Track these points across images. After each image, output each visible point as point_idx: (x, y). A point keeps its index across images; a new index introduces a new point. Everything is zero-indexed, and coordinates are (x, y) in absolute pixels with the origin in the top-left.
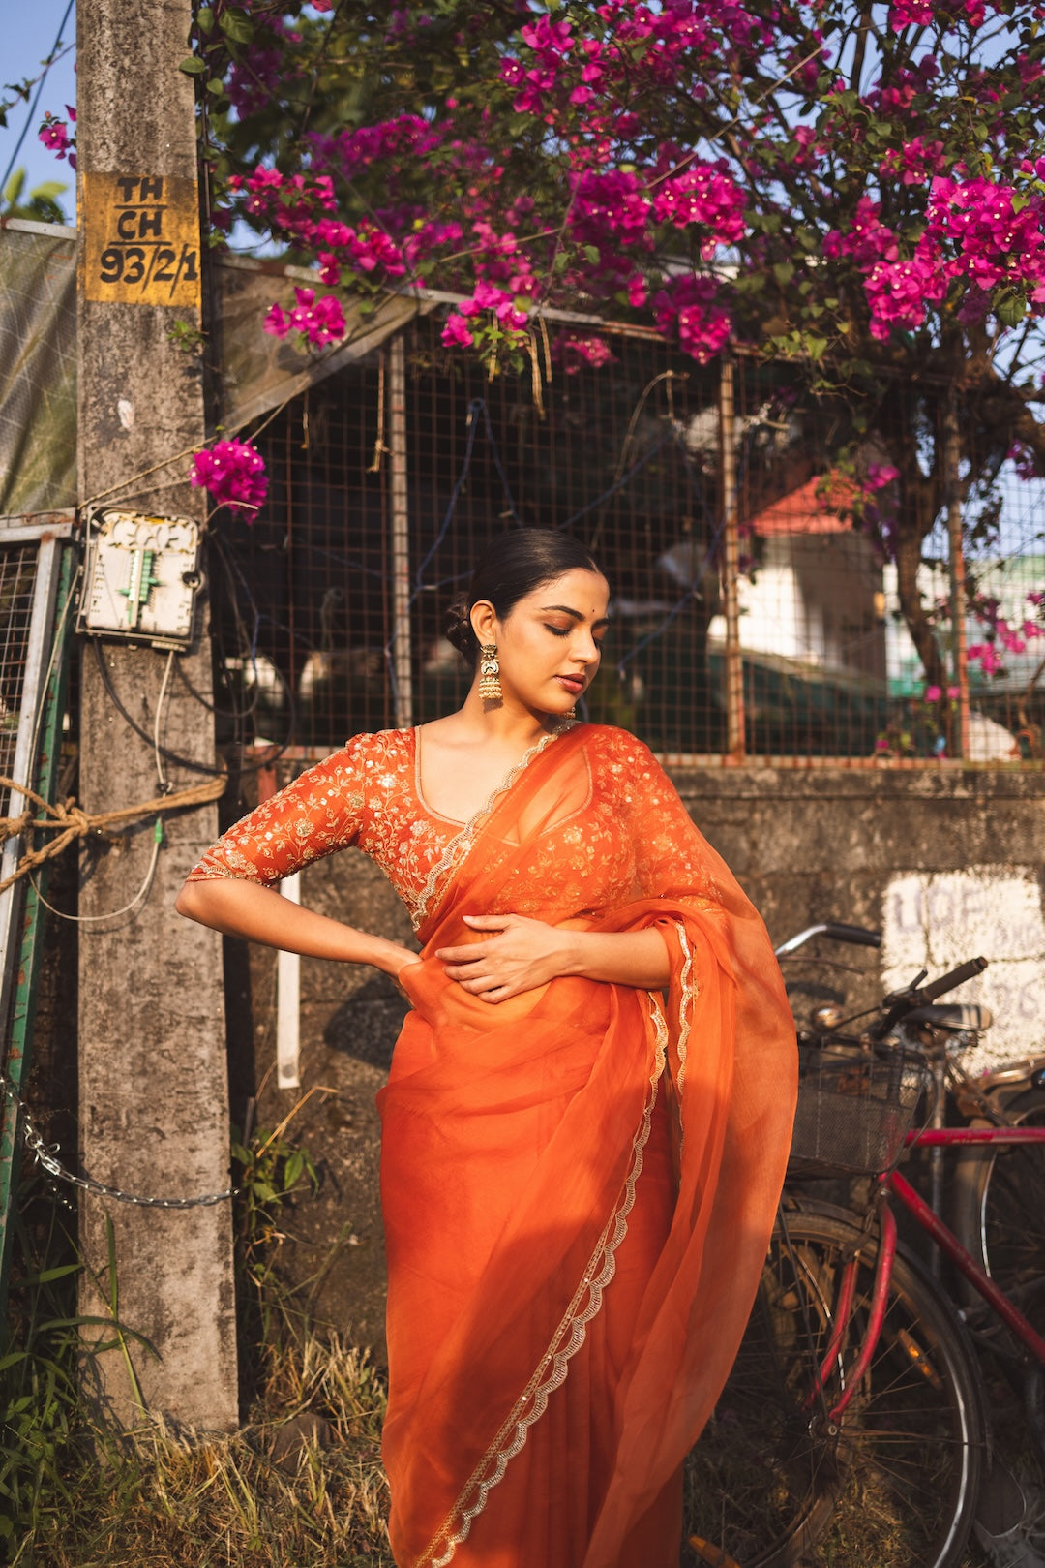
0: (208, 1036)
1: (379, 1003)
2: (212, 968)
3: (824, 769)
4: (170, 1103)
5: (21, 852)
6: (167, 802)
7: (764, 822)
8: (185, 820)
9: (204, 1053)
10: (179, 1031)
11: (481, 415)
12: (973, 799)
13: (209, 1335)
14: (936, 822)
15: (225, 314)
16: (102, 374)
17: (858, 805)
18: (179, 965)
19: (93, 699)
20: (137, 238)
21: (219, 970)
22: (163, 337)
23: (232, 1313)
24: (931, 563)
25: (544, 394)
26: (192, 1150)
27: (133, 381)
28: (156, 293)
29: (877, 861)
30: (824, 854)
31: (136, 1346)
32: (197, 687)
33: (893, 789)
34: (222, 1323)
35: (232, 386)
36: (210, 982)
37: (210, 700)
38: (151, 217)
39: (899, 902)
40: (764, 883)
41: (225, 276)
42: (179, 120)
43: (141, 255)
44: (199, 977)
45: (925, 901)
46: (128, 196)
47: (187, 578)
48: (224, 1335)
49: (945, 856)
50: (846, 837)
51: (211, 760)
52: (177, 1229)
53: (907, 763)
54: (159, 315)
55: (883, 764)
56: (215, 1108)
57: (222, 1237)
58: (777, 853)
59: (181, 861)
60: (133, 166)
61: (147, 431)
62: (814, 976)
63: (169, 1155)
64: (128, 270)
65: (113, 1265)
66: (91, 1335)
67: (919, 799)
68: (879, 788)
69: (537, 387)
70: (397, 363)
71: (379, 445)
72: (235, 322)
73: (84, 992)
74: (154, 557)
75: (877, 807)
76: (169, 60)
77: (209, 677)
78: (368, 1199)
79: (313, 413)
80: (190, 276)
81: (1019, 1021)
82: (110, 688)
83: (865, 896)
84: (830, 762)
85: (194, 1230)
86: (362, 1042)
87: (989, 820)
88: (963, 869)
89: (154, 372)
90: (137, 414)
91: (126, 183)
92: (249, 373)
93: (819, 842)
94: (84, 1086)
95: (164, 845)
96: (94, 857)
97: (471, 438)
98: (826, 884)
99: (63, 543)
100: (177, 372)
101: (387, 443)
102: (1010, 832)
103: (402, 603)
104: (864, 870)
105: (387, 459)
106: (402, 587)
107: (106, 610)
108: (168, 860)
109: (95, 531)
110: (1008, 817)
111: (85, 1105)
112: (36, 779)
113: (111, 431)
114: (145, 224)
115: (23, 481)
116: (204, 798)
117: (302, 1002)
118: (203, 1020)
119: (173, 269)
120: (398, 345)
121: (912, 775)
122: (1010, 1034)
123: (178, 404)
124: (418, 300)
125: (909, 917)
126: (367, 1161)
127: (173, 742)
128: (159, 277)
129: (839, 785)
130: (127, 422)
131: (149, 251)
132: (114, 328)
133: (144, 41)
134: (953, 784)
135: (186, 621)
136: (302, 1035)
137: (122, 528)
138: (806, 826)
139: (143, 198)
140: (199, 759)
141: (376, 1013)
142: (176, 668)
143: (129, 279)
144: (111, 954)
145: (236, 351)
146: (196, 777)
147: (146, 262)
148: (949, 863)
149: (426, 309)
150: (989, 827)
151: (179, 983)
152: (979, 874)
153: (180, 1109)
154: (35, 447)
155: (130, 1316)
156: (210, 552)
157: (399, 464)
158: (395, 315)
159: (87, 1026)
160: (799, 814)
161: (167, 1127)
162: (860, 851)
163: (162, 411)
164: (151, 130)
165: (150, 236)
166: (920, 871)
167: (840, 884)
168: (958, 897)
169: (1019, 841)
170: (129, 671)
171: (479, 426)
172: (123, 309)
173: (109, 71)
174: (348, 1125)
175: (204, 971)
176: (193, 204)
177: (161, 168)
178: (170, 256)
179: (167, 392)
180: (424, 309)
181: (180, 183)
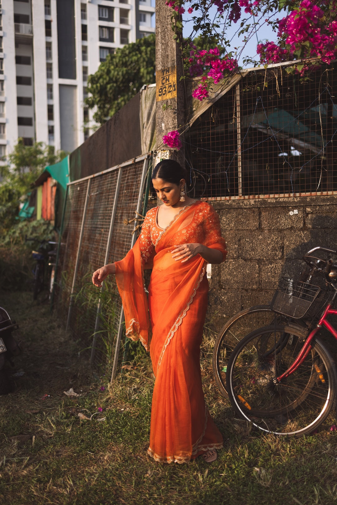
1: (231, 260)
11: (260, 101)
16: (159, 118)
20: (165, 84)
25: (280, 89)
27: (165, 118)
35: (195, 110)
38: (167, 78)
42: (173, 52)
46: (163, 75)
54: (169, 101)
60: (164, 67)
61: (167, 130)
64: (164, 92)
70: (238, 92)
71: (234, 116)
76: (171, 37)
78: (228, 307)
79: (214, 112)
80: (174, 90)
86: (227, 269)
89: (168, 115)
90: (165, 126)
91: (163, 71)
100: (172, 114)
101: (236, 115)
105: (236, 119)
109: (155, 156)
113: (161, 131)
114: (166, 80)
119: (171, 90)
123: (172, 122)
126: (228, 298)
128: (169, 92)
130: (163, 128)
131: (167, 86)
132: (161, 107)
133: (166, 34)
137: (159, 154)
139: (166, 74)
141: (230, 262)
143: (164, 94)
147: (167, 89)
157: (239, 120)
163: (169, 124)
164: (168, 55)
165: (167, 83)
172: (163, 102)
173: (160, 45)
174: (224, 289)
176: (176, 72)
177: (169, 65)
178: (171, 86)
179: (170, 119)
180: (244, 75)
181: (173, 67)
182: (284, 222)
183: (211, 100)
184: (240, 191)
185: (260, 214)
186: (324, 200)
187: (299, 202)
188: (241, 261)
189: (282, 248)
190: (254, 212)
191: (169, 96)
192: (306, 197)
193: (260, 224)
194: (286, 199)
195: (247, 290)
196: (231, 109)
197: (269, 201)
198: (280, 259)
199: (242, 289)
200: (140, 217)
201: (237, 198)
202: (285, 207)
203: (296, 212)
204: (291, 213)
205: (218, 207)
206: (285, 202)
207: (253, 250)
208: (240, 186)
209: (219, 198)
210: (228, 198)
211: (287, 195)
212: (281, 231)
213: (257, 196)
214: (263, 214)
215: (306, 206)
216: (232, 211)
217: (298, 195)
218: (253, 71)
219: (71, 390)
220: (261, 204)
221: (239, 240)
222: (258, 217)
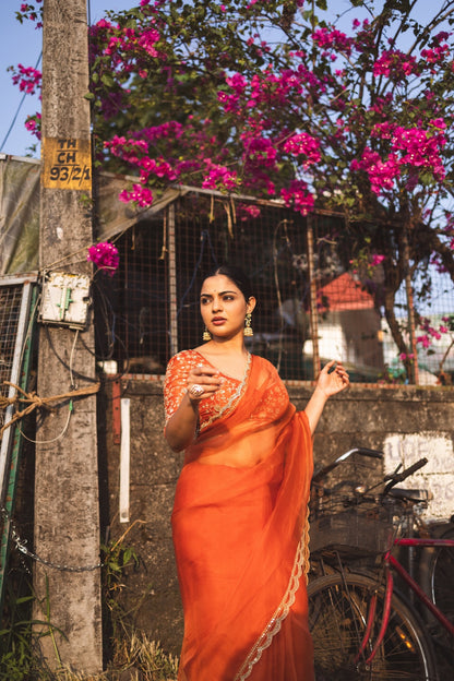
0: (91, 495)
1: (164, 486)
2: (93, 465)
3: (356, 388)
4: (74, 525)
5: (14, 412)
6: (75, 393)
7: (330, 410)
8: (82, 401)
9: (89, 503)
10: (79, 493)
11: (207, 236)
12: (421, 402)
13: (90, 630)
14: (406, 412)
15: (101, 194)
16: (50, 217)
17: (372, 403)
18: (78, 464)
19: (44, 351)
20: (66, 163)
21: (96, 466)
22: (76, 202)
23: (100, 620)
24: (399, 306)
25: (233, 228)
26: (83, 546)
27: (63, 220)
28: (73, 185)
29: (379, 428)
30: (357, 425)
31: (58, 634)
32: (88, 345)
33: (386, 397)
34: (96, 624)
36: (91, 471)
37: (93, 351)
38: (71, 155)
39: (391, 447)
40: (331, 437)
41: (101, 179)
42: (83, 117)
43: (67, 170)
44: (87, 469)
45: (402, 446)
46: (62, 147)
47: (85, 299)
48: (96, 630)
49: (410, 427)
50: (366, 418)
51: (93, 376)
52: (77, 581)
53: (392, 386)
54: (74, 193)
55: (381, 386)
56: (93, 527)
57: (96, 585)
58: (337, 424)
59: (80, 419)
60: (64, 135)
61: (68, 240)
62: (354, 478)
63: (73, 548)
64: (62, 175)
65: (48, 597)
66: (38, 629)
67: (397, 401)
68: (380, 396)
69: (230, 225)
70: (171, 215)
71: (164, 248)
72: (104, 198)
73: (37, 476)
74: (71, 291)
75: (379, 405)
77: (93, 341)
78: (159, 574)
79: (136, 235)
80: (87, 178)
81: (446, 501)
82: (51, 346)
83: (375, 443)
84: (358, 385)
85: (84, 582)
86: (157, 503)
87: (428, 411)
88: (418, 433)
89: (71, 216)
90: (65, 233)
91: (62, 142)
92: (110, 218)
93: (355, 419)
94: (37, 517)
95: (73, 412)
96: (43, 417)
97: (202, 246)
98: (358, 438)
99: (33, 285)
100: (81, 216)
101: (167, 247)
102: (438, 417)
103: (174, 314)
104: (374, 432)
105: (167, 254)
106: (174, 307)
107: (50, 312)
108: (75, 419)
109: (46, 280)
110: (437, 410)
111: (37, 525)
112: (20, 382)
113: (53, 240)
114: (69, 158)
115: (16, 260)
116: (91, 392)
117: (131, 485)
118: (89, 488)
119: (80, 175)
120: (172, 208)
121: (394, 391)
122: (442, 506)
123: (81, 230)
124: (180, 190)
125: (395, 454)
126: (159, 556)
127: (78, 368)
128: (74, 178)
129: (363, 394)
130: (60, 236)
131: (70, 168)
132: (56, 198)
133: (69, 86)
134: (412, 396)
135: (84, 317)
136: (131, 499)
137: (58, 279)
138: (349, 412)
139: (68, 147)
140: (88, 376)
141: (163, 490)
142: (79, 337)
143: (62, 179)
144: (50, 459)
145: (105, 209)
146: (87, 383)
147: (69, 173)
148: (412, 429)
149: (183, 193)
150: (429, 415)
151: (79, 472)
152: (425, 435)
153: (78, 528)
154: (21, 247)
155: (55, 621)
156: (94, 289)
157: (172, 256)
158: (170, 196)
159: (38, 491)
160: (346, 407)
161: (73, 536)
162: (372, 423)
163: (75, 232)
165: (71, 162)
166: (400, 433)
167: (364, 438)
168: (416, 445)
169: (442, 421)
170: (59, 338)
171: (206, 241)
172: (59, 191)
173: (55, 98)
174: (150, 540)
175: (89, 467)
176: (89, 150)
177: (76, 136)
178: (79, 170)
179: (77, 224)
181: (83, 141)
205: (144, 391)
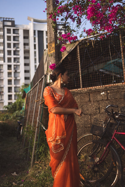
11: (86, 50)
27: (51, 60)
42: (53, 35)
54: (52, 54)
60: (50, 41)
69: (93, 45)
71: (77, 57)
76: (52, 30)
80: (54, 49)
99: (45, 76)
106: (80, 71)
107: (48, 81)
114: (51, 46)
120: (78, 46)
128: (52, 50)
143: (50, 51)
157: (79, 59)
164: (51, 37)
176: (54, 43)
177: (52, 40)
179: (53, 60)
180: (80, 42)
181: (53, 41)
182: (99, 98)
183: (68, 52)
184: (81, 86)
185: (89, 95)
186: (114, 87)
187: (104, 89)
188: (83, 115)
189: (99, 108)
190: (87, 94)
191: (52, 52)
192: (107, 87)
193: (90, 99)
194: (99, 88)
195: (86, 127)
196: (76, 55)
197: (93, 89)
198: (98, 113)
199: (84, 127)
200: (42, 99)
201: (80, 89)
202: (99, 91)
203: (103, 93)
204: (102, 94)
205: (73, 93)
206: (99, 89)
207: (87, 110)
208: (81, 84)
209: (73, 90)
210: (77, 89)
211: (99, 86)
212: (98, 101)
213: (88, 88)
214: (91, 95)
215: (108, 90)
216: (78, 94)
217: (104, 86)
218: (83, 40)
219: (15, 173)
220: (90, 91)
221: (82, 106)
222: (89, 96)
